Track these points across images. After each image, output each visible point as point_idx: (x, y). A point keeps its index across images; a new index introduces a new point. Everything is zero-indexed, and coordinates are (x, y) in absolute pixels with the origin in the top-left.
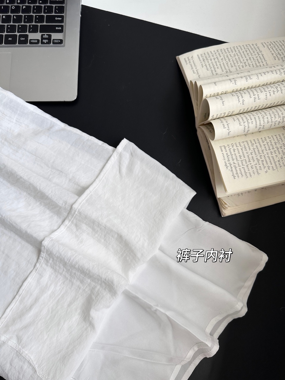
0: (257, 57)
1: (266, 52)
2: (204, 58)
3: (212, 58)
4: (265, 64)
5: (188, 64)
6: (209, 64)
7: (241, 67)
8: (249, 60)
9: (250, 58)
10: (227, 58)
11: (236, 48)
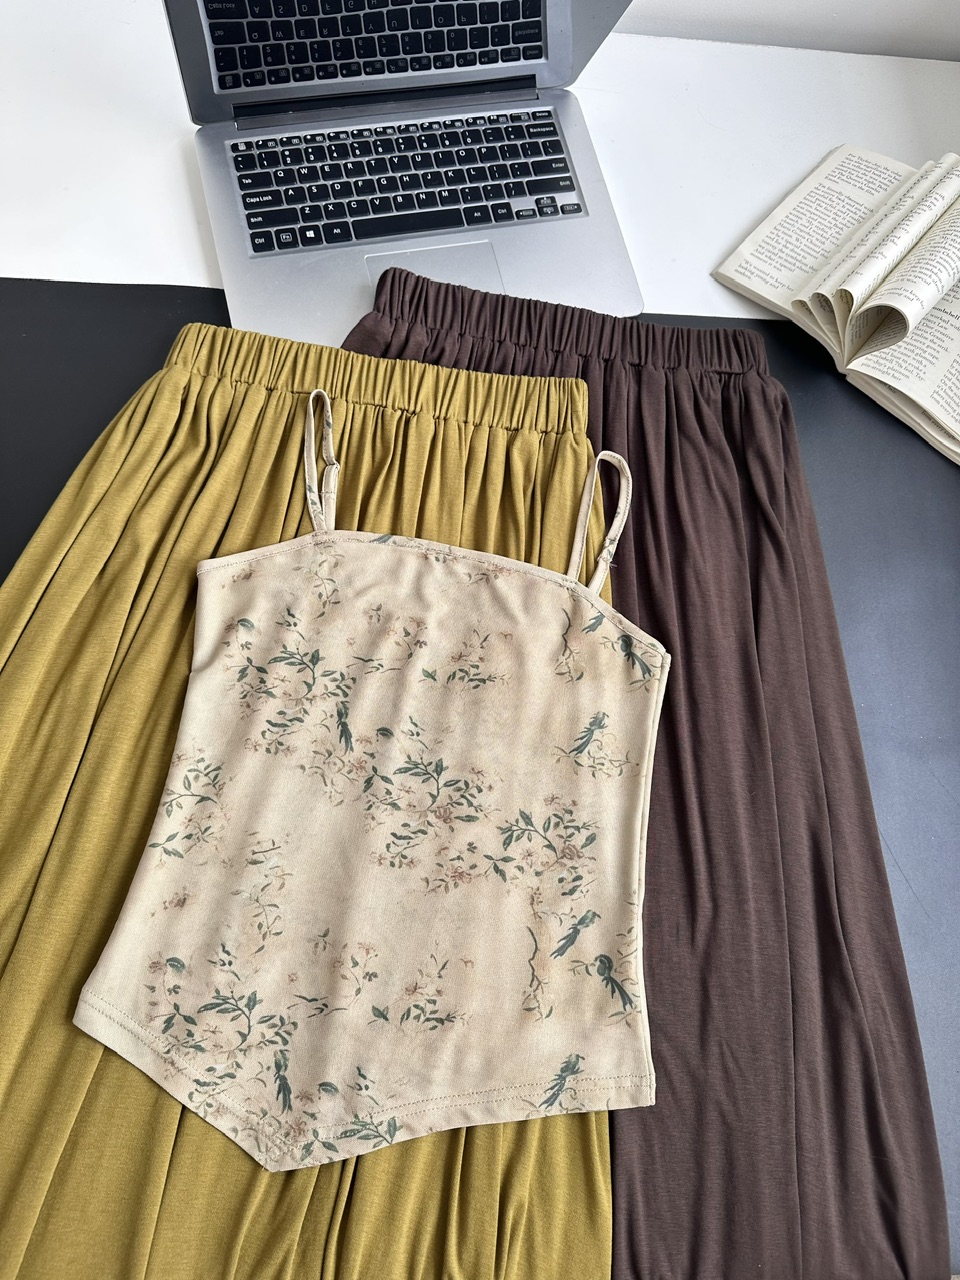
0: (843, 206)
1: (848, 190)
2: (769, 255)
3: (780, 247)
4: (866, 211)
5: (752, 277)
6: (786, 260)
7: (838, 236)
8: (837, 218)
9: (836, 214)
10: (802, 234)
11: (799, 209)
